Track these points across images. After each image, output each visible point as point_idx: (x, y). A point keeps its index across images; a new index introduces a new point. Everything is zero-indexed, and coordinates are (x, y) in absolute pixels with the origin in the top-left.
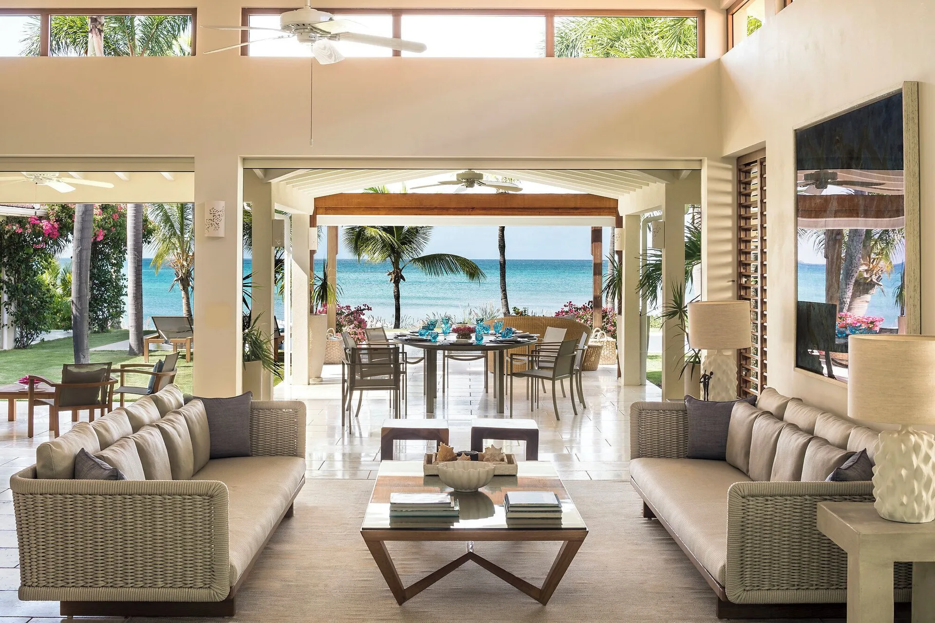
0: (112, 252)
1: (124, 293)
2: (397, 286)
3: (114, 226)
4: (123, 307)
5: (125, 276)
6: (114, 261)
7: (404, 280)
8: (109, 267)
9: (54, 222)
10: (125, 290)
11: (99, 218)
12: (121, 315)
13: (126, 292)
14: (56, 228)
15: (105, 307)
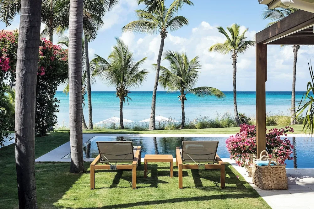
0: (48, 84)
1: (56, 110)
2: (183, 103)
3: (51, 65)
4: (56, 119)
5: (57, 99)
6: (49, 90)
7: (186, 100)
8: (47, 94)
9: (6, 57)
10: (57, 108)
11: (42, 57)
12: (55, 124)
13: (57, 110)
14: (7, 62)
15: (44, 119)
